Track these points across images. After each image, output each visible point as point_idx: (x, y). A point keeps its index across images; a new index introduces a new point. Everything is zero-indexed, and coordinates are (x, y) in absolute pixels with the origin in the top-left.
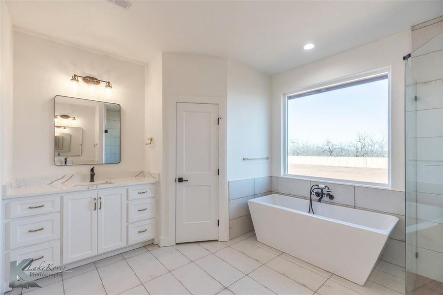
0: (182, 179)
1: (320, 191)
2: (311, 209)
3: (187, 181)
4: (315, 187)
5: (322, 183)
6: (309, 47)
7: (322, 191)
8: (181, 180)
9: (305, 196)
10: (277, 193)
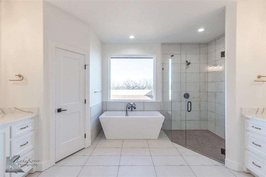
0: (61, 109)
1: (131, 106)
2: (127, 115)
3: (66, 110)
4: (128, 104)
5: (132, 102)
6: (132, 37)
7: (132, 106)
8: (59, 110)
9: (122, 109)
10: (106, 111)
